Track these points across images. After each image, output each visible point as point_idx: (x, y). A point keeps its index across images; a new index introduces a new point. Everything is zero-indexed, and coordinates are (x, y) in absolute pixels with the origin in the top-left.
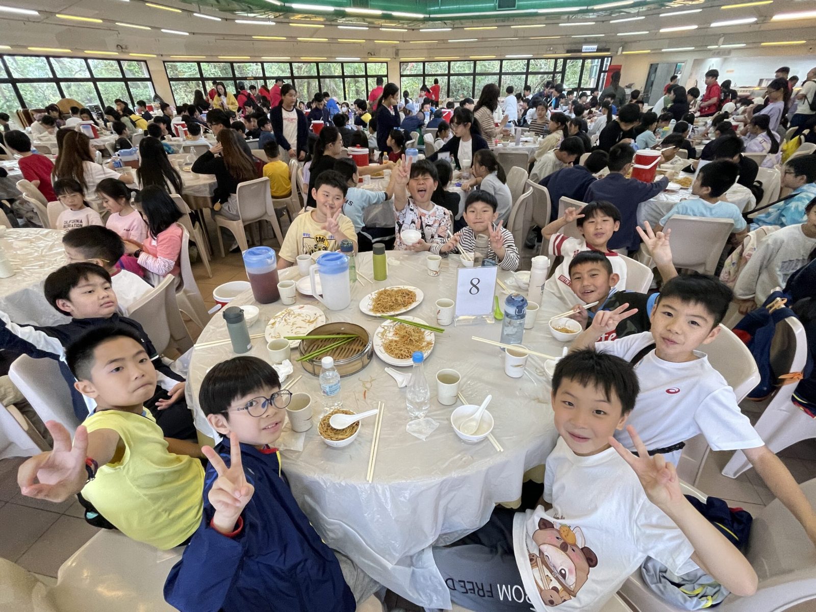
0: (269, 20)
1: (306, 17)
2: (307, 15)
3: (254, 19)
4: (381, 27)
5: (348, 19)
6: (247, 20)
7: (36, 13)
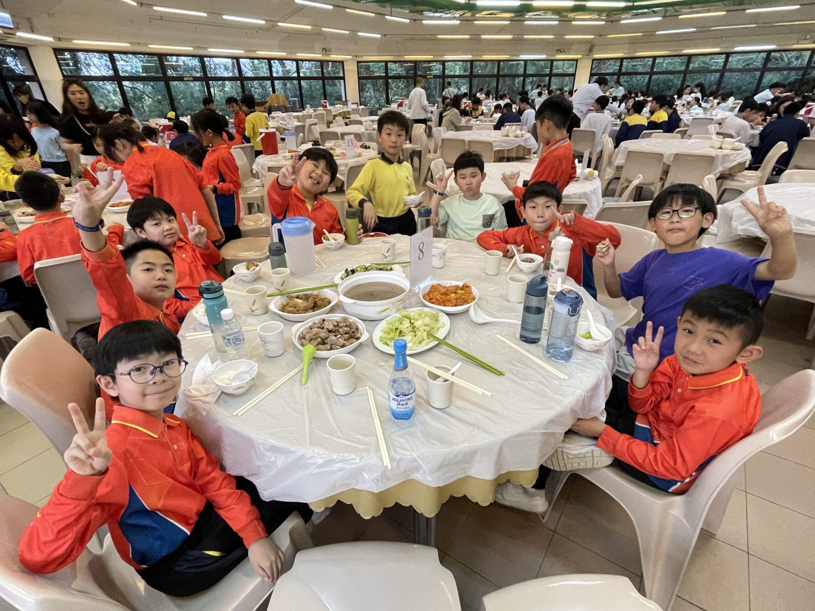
0: (455, 18)
1: (491, 14)
2: (491, 12)
3: (440, 18)
4: (575, 20)
5: (535, 13)
6: (433, 20)
7: (263, 22)
